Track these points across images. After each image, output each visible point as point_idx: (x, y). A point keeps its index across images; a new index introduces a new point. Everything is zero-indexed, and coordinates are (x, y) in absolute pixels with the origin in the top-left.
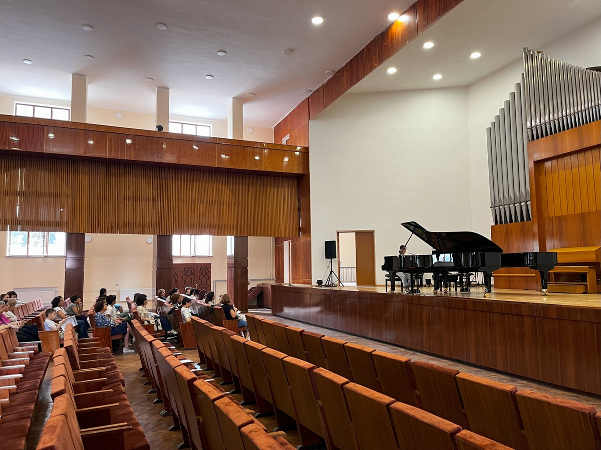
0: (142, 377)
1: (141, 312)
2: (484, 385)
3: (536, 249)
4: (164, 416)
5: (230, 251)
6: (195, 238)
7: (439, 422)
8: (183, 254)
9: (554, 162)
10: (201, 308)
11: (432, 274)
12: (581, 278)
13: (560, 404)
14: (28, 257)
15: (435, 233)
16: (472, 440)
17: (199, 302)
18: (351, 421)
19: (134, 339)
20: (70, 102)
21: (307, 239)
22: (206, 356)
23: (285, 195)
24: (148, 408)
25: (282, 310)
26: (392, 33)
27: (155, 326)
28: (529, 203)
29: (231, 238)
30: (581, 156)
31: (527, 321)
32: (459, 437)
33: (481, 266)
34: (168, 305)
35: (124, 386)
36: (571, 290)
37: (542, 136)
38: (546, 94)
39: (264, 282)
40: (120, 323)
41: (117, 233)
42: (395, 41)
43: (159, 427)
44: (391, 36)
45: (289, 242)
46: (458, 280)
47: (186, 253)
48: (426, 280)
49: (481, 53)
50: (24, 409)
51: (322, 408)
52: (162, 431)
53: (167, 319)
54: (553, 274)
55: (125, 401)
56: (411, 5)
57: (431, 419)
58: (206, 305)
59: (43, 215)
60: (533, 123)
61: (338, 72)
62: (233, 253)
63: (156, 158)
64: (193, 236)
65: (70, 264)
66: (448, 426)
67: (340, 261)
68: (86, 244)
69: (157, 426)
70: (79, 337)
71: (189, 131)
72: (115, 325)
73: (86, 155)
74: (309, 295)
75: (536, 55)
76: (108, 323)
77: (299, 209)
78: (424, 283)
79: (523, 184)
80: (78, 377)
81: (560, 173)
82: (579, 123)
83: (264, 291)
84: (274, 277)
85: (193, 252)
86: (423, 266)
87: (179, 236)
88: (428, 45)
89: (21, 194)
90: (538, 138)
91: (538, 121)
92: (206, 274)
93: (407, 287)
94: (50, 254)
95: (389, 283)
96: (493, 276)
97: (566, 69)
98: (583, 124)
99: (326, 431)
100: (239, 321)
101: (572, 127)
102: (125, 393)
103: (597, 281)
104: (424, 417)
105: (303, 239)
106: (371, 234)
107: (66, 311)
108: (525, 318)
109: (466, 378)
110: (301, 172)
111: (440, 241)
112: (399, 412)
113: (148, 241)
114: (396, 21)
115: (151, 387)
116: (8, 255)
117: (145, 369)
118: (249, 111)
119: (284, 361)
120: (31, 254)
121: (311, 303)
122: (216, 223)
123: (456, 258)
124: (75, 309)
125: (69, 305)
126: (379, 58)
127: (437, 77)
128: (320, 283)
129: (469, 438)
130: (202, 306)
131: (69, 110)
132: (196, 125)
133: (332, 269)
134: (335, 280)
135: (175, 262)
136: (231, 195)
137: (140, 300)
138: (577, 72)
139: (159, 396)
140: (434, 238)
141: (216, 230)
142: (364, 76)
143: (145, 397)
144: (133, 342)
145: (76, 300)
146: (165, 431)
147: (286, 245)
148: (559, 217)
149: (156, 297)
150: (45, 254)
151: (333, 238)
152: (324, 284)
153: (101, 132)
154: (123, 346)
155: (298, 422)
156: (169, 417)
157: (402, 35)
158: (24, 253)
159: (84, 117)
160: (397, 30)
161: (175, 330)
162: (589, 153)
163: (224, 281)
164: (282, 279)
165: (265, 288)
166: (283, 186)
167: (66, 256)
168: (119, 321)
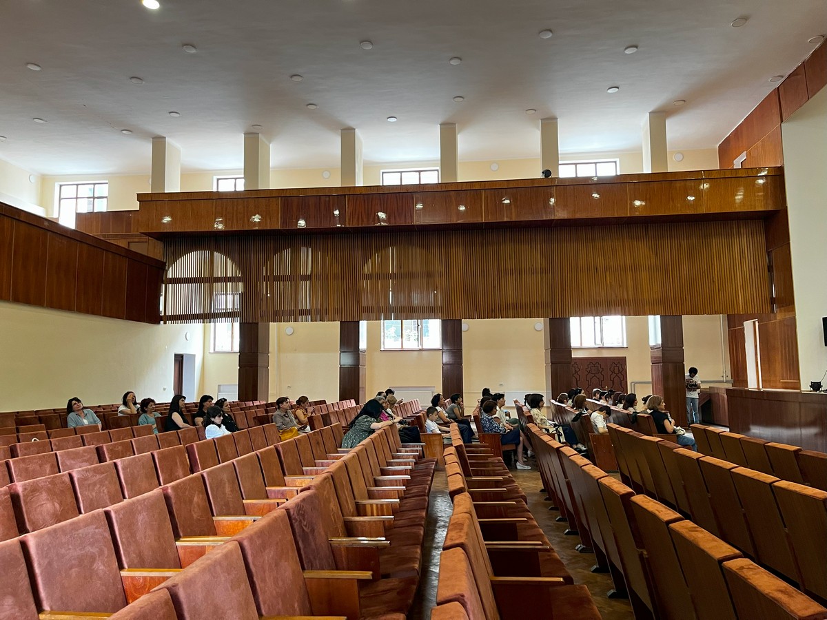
0: (545, 500)
1: (536, 416)
4: (581, 552)
5: (655, 339)
6: (601, 321)
8: (585, 345)
10: (618, 417)
14: (402, 350)
17: (614, 408)
19: (529, 452)
20: (438, 160)
21: (789, 316)
22: (633, 481)
24: (558, 539)
29: (655, 319)
34: (571, 410)
35: (527, 504)
39: (712, 385)
40: (511, 430)
41: (500, 318)
43: (577, 566)
45: (754, 322)
47: (588, 343)
50: (414, 516)
52: (582, 571)
53: (571, 429)
58: (625, 412)
59: (417, 300)
62: (660, 342)
63: (544, 215)
64: (597, 318)
65: (447, 358)
68: (463, 333)
71: (585, 172)
72: (505, 431)
74: (797, 405)
76: (497, 428)
77: (770, 269)
83: (713, 398)
84: (729, 378)
85: (598, 342)
87: (579, 318)
89: (393, 276)
92: (620, 372)
94: (426, 346)
100: (678, 436)
105: (779, 316)
110: (770, 208)
113: (538, 326)
115: (560, 513)
116: (382, 349)
117: (548, 491)
118: (675, 129)
119: (774, 486)
120: (405, 347)
122: (631, 298)
124: (457, 411)
125: (450, 406)
128: (816, 385)
130: (618, 414)
131: (438, 171)
132: (595, 163)
135: (575, 355)
136: (653, 256)
137: (534, 401)
139: (572, 526)
141: (631, 308)
143: (552, 524)
144: (529, 456)
145: (457, 400)
146: (586, 572)
147: (749, 327)
149: (552, 401)
150: (420, 347)
152: (824, 388)
153: (475, 191)
154: (516, 461)
156: (589, 555)
158: (399, 347)
159: (455, 175)
161: (583, 444)
163: (648, 383)
164: (745, 382)
165: (715, 394)
166: (739, 234)
167: (442, 349)
168: (510, 427)
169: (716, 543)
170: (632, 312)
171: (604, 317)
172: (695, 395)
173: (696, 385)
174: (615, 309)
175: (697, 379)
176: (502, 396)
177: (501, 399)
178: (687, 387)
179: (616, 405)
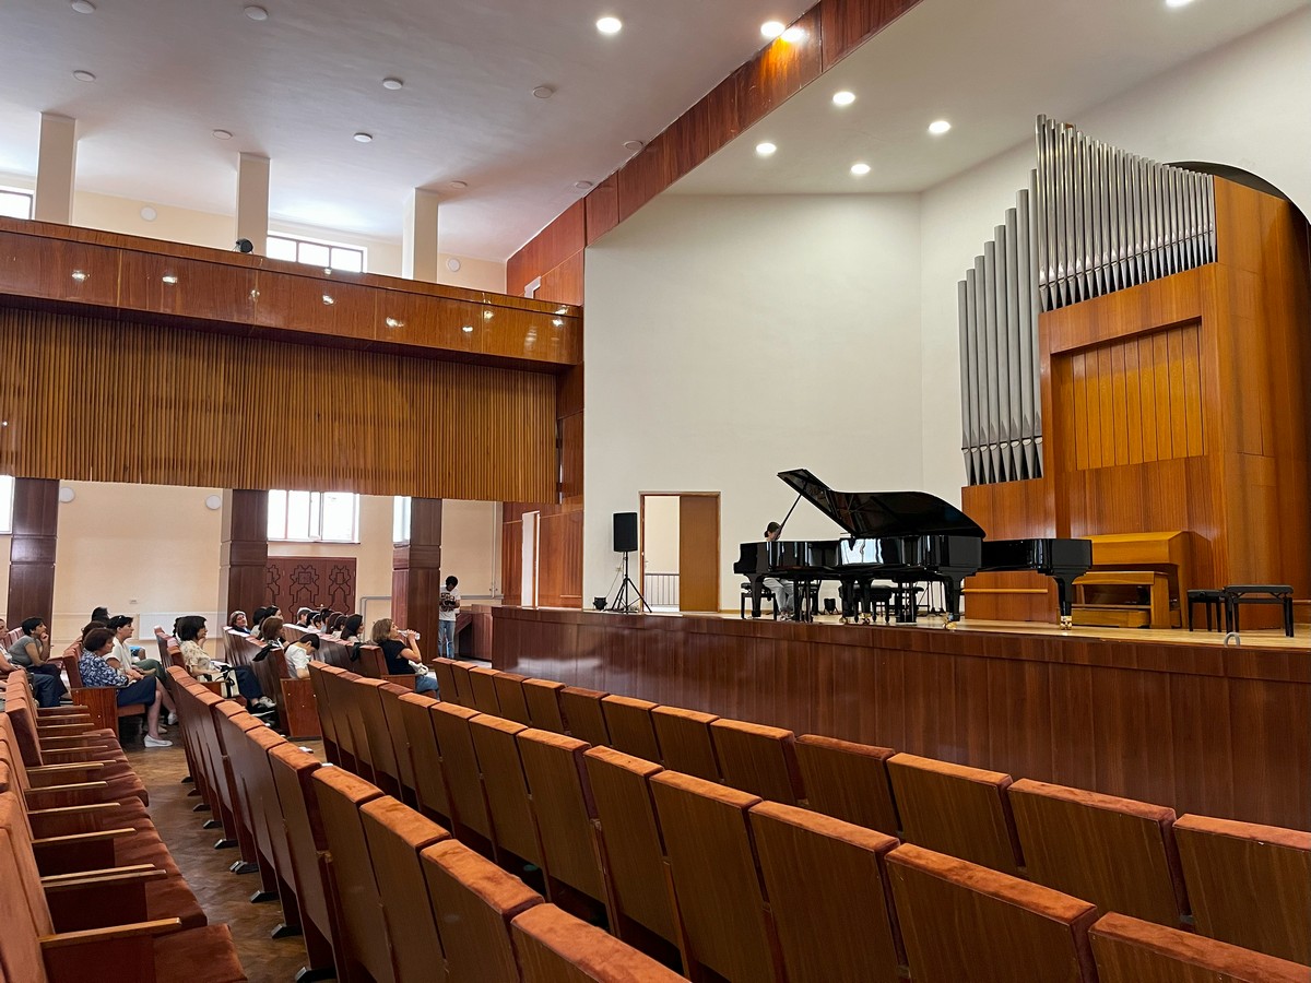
0: (189, 795)
1: (190, 654)
2: (944, 776)
3: (1051, 534)
4: (239, 872)
5: (401, 532)
6: (321, 499)
7: (851, 833)
8: (292, 536)
9: (1091, 357)
10: (331, 652)
11: (839, 583)
12: (1140, 595)
13: (1100, 804)
15: (848, 495)
16: (922, 862)
17: (326, 637)
18: (665, 853)
19: (171, 717)
20: (32, 178)
21: (576, 508)
22: (340, 749)
23: (528, 411)
24: (202, 858)
25: (516, 664)
26: (768, 65)
27: (224, 687)
28: (1038, 441)
29: (404, 501)
30: (1146, 344)
31: (1030, 672)
32: (894, 858)
33: (941, 565)
34: (256, 642)
35: (147, 805)
36: (1116, 621)
37: (1069, 302)
38: (1079, 215)
39: (475, 602)
40: (138, 680)
41: (138, 482)
42: (774, 82)
43: (228, 896)
44: (767, 70)
45: (535, 515)
46: (892, 602)
47: (299, 533)
48: (826, 600)
49: (951, 122)
51: (601, 835)
52: (235, 903)
53: (251, 672)
54: (1082, 588)
55: (151, 832)
56: (809, 7)
57: (836, 829)
58: (344, 643)
60: (1052, 274)
61: (650, 144)
62: (408, 537)
63: (235, 314)
64: (316, 495)
65: (22, 551)
66: (872, 838)
67: (646, 558)
68: (61, 507)
69: (225, 892)
70: (41, 705)
71: (312, 257)
72: (126, 683)
73: (68, 299)
74: (576, 627)
75: (1063, 131)
76: (110, 678)
77: (559, 443)
78: (822, 606)
79: (1027, 402)
80: (34, 779)
81: (1103, 379)
82: (1144, 276)
83: (475, 621)
84: (499, 592)
85: (315, 532)
86: (820, 565)
87: (284, 492)
88: (844, 99)
90: (1059, 305)
91: (1061, 269)
92: (345, 582)
93: (785, 610)
95: (749, 601)
96: (963, 594)
97: (1123, 164)
98: (1152, 278)
99: (609, 885)
100: (418, 677)
101: (1129, 284)
102: (149, 817)
103: (1170, 603)
104: (823, 826)
105: (565, 508)
106: (714, 499)
107: (11, 653)
108: (1027, 665)
109: (908, 764)
110: (564, 361)
111: (856, 512)
112: (768, 820)
113: (211, 503)
114: (778, 40)
115: (211, 815)
117: (197, 780)
118: (453, 222)
119: (519, 737)
121: (580, 650)
122: (369, 467)
123: (888, 551)
124: (33, 650)
125: (16, 641)
126: (740, 117)
127: (860, 169)
128: (600, 603)
129: (915, 857)
130: (334, 648)
131: (31, 196)
132: (331, 247)
133: (626, 575)
134: (633, 599)
135: (272, 552)
136: (407, 406)
137: (190, 628)
138: (1143, 169)
139: (230, 832)
140: (845, 508)
141: (369, 482)
142: (706, 155)
143: (196, 835)
144: (170, 723)
145: (34, 629)
146: (242, 904)
147: (529, 521)
148: (1097, 470)
149: (227, 628)
151: (632, 507)
152: (609, 606)
153: (104, 249)
154: (145, 733)
155: (548, 873)
156: (251, 876)
157: (789, 70)
159: (66, 212)
160: (780, 59)
161: (271, 697)
162: (1161, 340)
163: (386, 598)
164: (518, 598)
165: (478, 615)
166: (525, 390)
167: (13, 534)
168: (138, 675)
169: (417, 824)
170: (370, 490)
171: (327, 494)
172: (450, 616)
173: (454, 603)
174: (344, 481)
175: (456, 593)
176: (129, 620)
177: (126, 627)
178: (441, 604)
179: (331, 633)
